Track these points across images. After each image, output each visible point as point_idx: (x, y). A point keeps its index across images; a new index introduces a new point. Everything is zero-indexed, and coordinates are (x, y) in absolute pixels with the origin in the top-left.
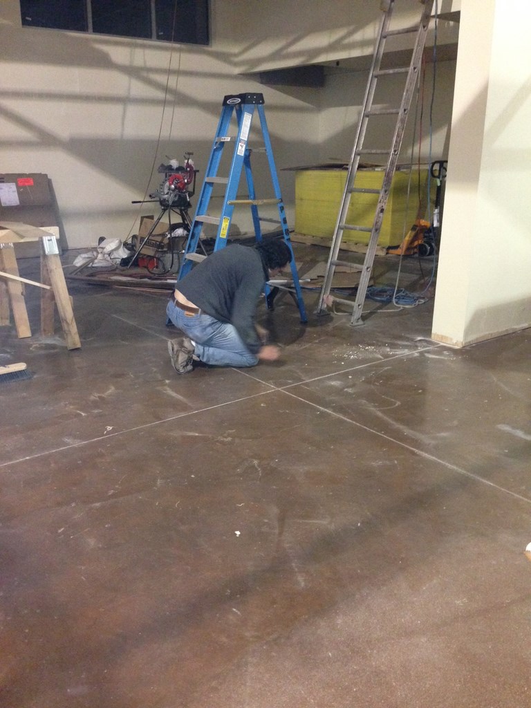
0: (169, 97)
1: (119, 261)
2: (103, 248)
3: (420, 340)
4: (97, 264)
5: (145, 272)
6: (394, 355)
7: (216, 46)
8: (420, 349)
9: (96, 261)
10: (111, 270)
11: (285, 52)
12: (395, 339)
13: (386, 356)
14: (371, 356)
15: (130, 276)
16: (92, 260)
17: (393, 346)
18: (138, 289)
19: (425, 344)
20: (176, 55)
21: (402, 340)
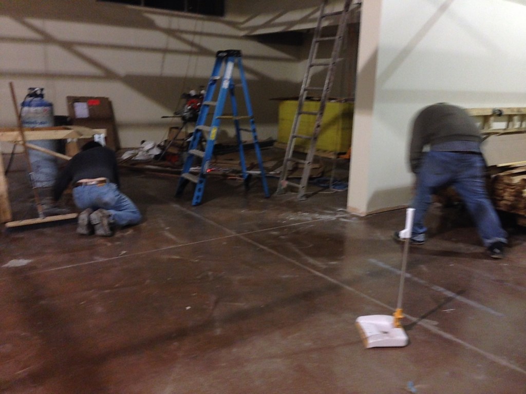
0: (194, 49)
1: (153, 156)
2: (143, 148)
3: (340, 211)
4: (138, 157)
5: (169, 163)
6: (319, 219)
7: (228, 18)
8: (338, 216)
9: (137, 156)
10: (147, 162)
11: (272, 23)
12: (323, 209)
13: (314, 219)
14: (304, 219)
15: (159, 166)
16: (135, 155)
17: (321, 213)
18: (162, 174)
19: (342, 213)
20: (200, 23)
21: (329, 210)
